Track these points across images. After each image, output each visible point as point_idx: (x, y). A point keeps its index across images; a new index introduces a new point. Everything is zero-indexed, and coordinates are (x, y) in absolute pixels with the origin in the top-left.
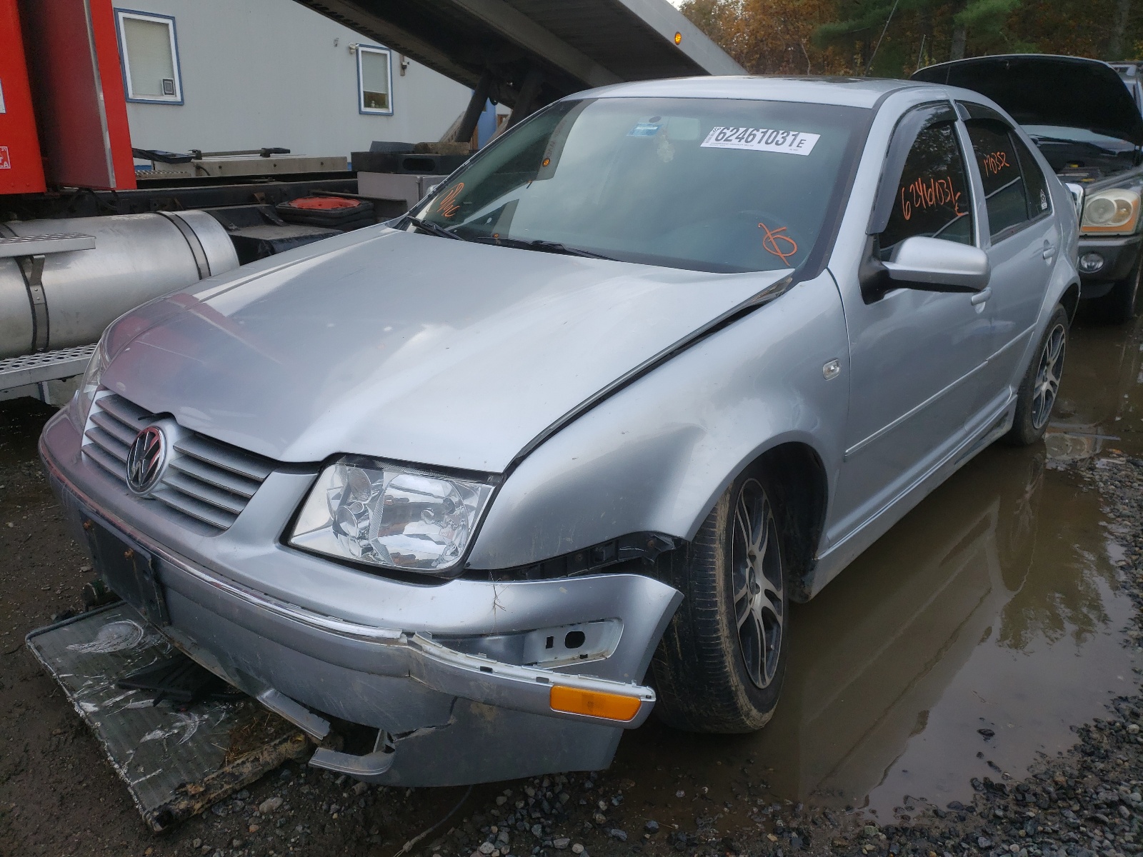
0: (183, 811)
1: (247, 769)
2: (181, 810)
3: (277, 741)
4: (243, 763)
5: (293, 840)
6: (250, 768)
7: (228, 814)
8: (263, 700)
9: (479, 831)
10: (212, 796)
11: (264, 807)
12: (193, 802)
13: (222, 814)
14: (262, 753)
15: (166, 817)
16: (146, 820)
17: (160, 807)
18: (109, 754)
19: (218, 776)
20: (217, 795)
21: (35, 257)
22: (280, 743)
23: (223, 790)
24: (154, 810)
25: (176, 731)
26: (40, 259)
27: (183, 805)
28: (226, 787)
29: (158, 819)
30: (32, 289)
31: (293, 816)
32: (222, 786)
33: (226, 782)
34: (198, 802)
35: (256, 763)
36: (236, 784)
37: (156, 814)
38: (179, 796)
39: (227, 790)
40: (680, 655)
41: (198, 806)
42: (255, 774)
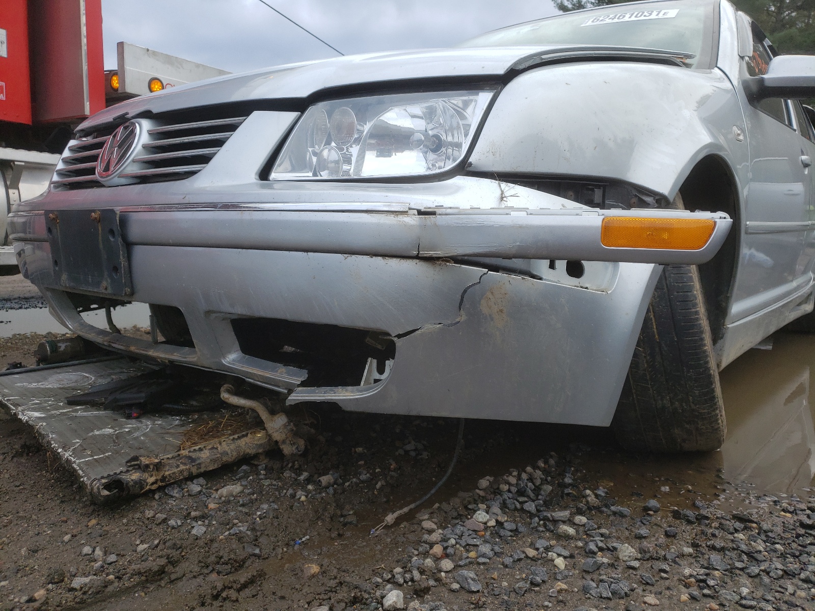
0: (136, 482)
1: (205, 455)
2: (132, 480)
3: (236, 436)
4: (201, 450)
5: (259, 513)
6: (208, 454)
7: (183, 496)
8: (229, 363)
9: (466, 508)
10: (167, 473)
11: (224, 491)
12: (146, 475)
13: (177, 495)
14: (220, 444)
15: (115, 484)
16: (92, 489)
17: (109, 476)
18: (52, 442)
19: (173, 458)
20: (173, 473)
21: (16, 163)
22: (239, 438)
23: (179, 469)
24: (103, 478)
25: (127, 430)
26: (19, 165)
27: (135, 476)
28: (182, 467)
29: (107, 487)
30: (11, 191)
31: (256, 500)
32: (178, 466)
33: (181, 463)
34: (152, 476)
35: (215, 451)
36: (193, 466)
37: (104, 481)
38: (131, 468)
39: (183, 470)
40: (657, 337)
41: (151, 480)
42: (214, 461)
